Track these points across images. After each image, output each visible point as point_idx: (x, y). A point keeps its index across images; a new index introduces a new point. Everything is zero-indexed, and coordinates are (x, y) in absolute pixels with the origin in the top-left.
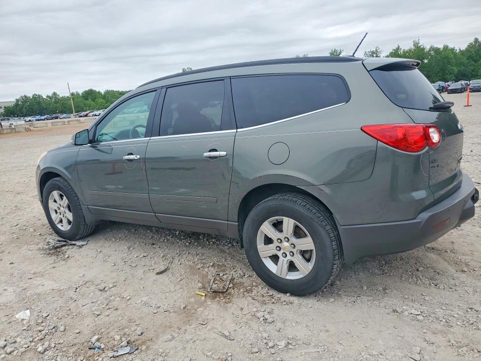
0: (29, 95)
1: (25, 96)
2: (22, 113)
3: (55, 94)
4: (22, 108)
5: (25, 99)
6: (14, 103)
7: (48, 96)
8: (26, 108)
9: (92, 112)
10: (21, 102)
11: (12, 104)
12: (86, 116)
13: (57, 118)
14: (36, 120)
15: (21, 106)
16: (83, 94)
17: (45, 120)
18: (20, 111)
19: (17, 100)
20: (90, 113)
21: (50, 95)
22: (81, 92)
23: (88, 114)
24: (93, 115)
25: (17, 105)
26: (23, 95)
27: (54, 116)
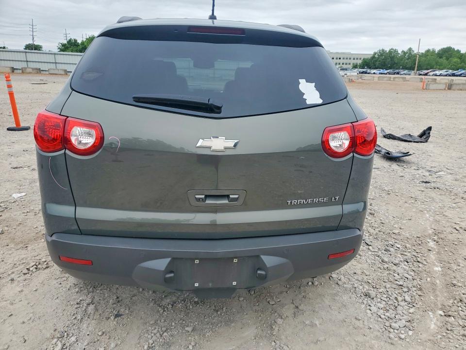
0: (386, 50)
1: (383, 50)
2: (375, 65)
3: (410, 49)
4: (376, 61)
5: (382, 53)
6: (372, 56)
7: (403, 51)
8: (380, 61)
9: (434, 71)
10: (378, 55)
11: (369, 57)
12: (426, 74)
13: (398, 73)
14: (380, 73)
15: (376, 59)
16: (439, 51)
17: (386, 74)
18: (374, 63)
19: (375, 53)
20: (431, 72)
21: (406, 50)
22: (437, 49)
23: (428, 73)
24: (434, 75)
25: (373, 57)
26: (381, 49)
27: (397, 71)
